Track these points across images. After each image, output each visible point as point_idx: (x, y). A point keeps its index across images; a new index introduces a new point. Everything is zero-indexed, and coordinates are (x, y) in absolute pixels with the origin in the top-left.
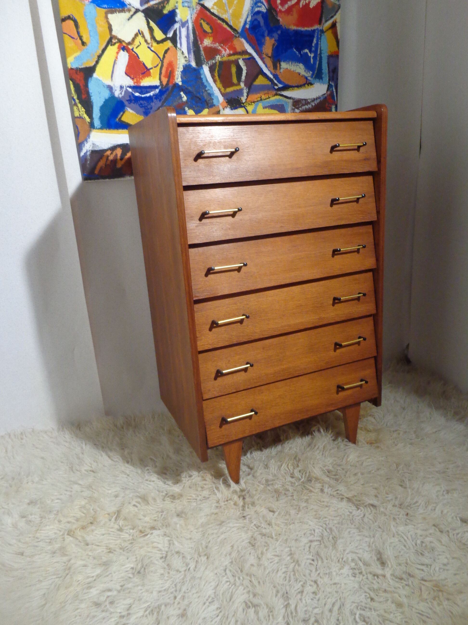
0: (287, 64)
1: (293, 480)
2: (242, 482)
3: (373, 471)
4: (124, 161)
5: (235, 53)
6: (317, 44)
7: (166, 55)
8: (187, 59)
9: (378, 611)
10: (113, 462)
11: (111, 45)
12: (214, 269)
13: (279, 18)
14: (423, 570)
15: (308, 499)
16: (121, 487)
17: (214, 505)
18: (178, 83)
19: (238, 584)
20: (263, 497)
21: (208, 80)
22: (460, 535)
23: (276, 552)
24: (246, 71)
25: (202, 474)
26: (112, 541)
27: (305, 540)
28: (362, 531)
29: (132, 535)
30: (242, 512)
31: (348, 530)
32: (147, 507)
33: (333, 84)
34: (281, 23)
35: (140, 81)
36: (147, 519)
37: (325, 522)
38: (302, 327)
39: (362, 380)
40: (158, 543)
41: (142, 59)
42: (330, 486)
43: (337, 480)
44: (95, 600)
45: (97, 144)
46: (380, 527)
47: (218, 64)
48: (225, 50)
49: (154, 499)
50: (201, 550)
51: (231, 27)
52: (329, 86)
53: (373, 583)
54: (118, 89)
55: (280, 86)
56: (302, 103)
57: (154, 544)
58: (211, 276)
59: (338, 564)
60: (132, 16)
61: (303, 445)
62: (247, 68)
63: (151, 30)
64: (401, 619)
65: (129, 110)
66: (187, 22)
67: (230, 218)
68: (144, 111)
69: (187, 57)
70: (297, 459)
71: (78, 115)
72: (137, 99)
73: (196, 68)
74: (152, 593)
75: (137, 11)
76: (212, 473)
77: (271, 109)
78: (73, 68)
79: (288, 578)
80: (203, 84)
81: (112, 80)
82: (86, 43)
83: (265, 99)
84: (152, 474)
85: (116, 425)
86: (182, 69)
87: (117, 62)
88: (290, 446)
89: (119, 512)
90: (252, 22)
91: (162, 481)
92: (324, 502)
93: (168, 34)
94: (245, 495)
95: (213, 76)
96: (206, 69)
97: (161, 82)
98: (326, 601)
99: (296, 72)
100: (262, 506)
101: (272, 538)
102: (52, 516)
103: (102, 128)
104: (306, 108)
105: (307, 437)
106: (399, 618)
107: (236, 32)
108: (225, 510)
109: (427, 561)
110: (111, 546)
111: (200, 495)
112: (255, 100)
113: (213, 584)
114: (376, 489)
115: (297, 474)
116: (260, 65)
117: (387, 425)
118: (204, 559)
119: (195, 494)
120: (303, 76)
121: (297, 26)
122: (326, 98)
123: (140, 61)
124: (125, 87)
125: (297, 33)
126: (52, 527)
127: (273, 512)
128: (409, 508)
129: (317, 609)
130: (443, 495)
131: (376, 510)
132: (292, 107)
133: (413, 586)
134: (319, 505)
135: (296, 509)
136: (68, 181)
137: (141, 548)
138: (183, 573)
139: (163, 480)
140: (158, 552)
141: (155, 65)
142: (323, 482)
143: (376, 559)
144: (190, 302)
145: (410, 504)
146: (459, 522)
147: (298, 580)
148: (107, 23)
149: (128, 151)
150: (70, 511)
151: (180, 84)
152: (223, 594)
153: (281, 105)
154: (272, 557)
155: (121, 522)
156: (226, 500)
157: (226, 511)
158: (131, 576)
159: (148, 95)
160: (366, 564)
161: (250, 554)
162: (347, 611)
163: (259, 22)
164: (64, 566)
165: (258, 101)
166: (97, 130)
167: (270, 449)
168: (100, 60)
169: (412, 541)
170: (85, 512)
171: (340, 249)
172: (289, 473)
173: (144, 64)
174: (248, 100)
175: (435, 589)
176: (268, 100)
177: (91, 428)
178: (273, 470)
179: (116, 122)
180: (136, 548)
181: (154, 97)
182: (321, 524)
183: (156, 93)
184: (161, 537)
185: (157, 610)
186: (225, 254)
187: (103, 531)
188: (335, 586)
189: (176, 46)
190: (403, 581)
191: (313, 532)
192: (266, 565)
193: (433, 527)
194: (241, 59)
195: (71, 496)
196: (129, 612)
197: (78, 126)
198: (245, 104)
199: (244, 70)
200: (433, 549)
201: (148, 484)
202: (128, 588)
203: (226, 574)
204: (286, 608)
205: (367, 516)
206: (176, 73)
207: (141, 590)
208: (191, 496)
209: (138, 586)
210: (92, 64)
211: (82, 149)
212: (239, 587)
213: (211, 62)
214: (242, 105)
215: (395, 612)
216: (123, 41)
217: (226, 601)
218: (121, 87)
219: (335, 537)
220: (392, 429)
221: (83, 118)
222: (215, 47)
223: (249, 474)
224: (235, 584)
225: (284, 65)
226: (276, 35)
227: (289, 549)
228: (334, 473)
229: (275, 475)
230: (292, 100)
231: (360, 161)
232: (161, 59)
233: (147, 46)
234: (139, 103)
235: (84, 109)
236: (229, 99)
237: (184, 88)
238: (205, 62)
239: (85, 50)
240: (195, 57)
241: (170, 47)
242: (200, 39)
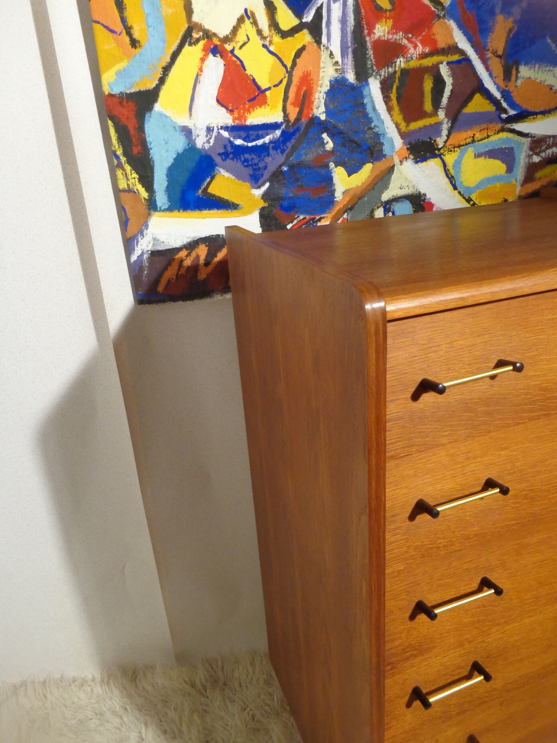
4: (210, 268)
5: (436, 52)
7: (297, 60)
8: (339, 68)
11: (190, 44)
18: (318, 115)
21: (377, 107)
24: (451, 87)
35: (246, 115)
41: (251, 70)
45: (162, 238)
47: (398, 74)
48: (415, 47)
54: (203, 133)
55: (512, 112)
56: (548, 143)
62: (454, 79)
63: (271, 8)
65: (223, 171)
68: (252, 173)
69: (340, 62)
71: (126, 186)
72: (239, 151)
73: (355, 85)
77: (489, 158)
78: (113, 93)
80: (366, 115)
81: (191, 115)
82: (139, 42)
83: (481, 140)
86: (328, 88)
87: (201, 78)
93: (305, 16)
95: (387, 99)
96: (374, 87)
97: (286, 115)
99: (546, 83)
103: (170, 209)
104: (553, 153)
107: (440, 8)
112: (462, 143)
116: (479, 73)
123: (247, 75)
124: (216, 129)
132: (528, 151)
136: (108, 309)
141: (277, 82)
149: (219, 249)
151: (323, 117)
153: (508, 149)
159: (260, 142)
165: (466, 144)
166: (161, 213)
168: (167, 75)
173: (254, 80)
174: (449, 143)
176: (486, 140)
177: (153, 686)
179: (198, 197)
181: (272, 145)
183: (275, 137)
189: (319, 42)
194: (445, 63)
197: (126, 207)
198: (442, 151)
199: (447, 85)
206: (317, 95)
210: (151, 85)
211: (134, 250)
213: (385, 72)
214: (437, 152)
216: (215, 35)
218: (209, 130)
221: (135, 192)
222: (396, 39)
230: (529, 139)
232: (289, 70)
233: (261, 42)
234: (243, 159)
235: (137, 173)
236: (413, 142)
237: (329, 126)
238: (374, 71)
239: (138, 56)
240: (355, 61)
241: (306, 44)
242: (368, 25)
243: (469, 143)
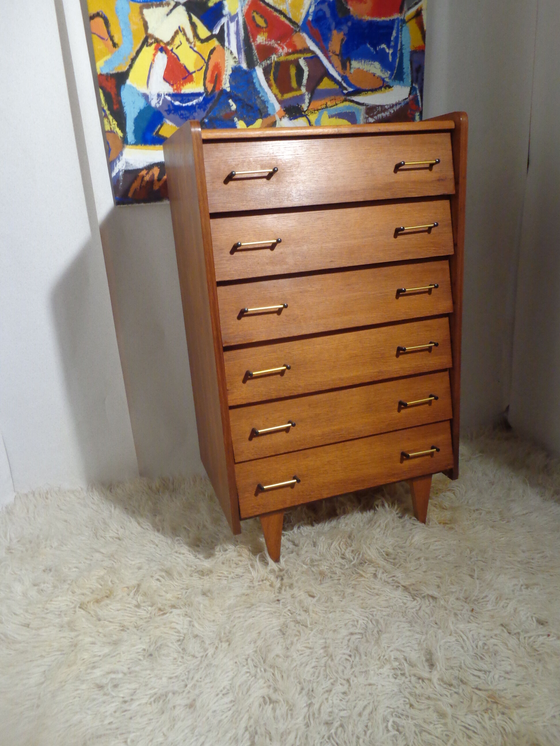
0: (359, 62)
1: (343, 561)
2: (282, 560)
3: (440, 557)
4: (161, 183)
5: (295, 52)
6: (397, 38)
7: (211, 56)
8: (236, 60)
9: (415, 719)
10: (142, 529)
11: (147, 46)
12: (247, 311)
13: (349, 7)
14: (479, 677)
15: (356, 585)
16: (147, 558)
17: (246, 585)
18: (225, 88)
19: (258, 677)
20: (303, 579)
21: (262, 84)
22: (532, 639)
23: (309, 643)
24: (307, 73)
25: (238, 549)
26: (126, 618)
27: (344, 632)
28: (414, 627)
29: (149, 612)
30: (277, 595)
31: (398, 623)
32: (172, 583)
33: (417, 87)
34: (351, 13)
35: (181, 87)
36: (169, 596)
37: (371, 613)
38: (357, 382)
39: (432, 448)
40: (177, 623)
41: (183, 61)
42: (385, 571)
43: (395, 564)
44: (98, 682)
45: (131, 162)
46: (436, 623)
47: (273, 65)
48: (283, 48)
49: (180, 575)
50: (223, 634)
51: (290, 20)
52: (412, 89)
53: (416, 687)
54: (155, 97)
55: (350, 90)
56: (378, 110)
57: (173, 624)
58: (244, 319)
59: (378, 662)
60: (171, 11)
61: (362, 521)
62: (309, 68)
63: (194, 26)
64: (442, 731)
65: (168, 121)
66: (237, 15)
67: (268, 251)
69: (237, 57)
70: (352, 537)
71: (109, 129)
72: (177, 109)
73: (247, 71)
74: (161, 678)
75: (177, 4)
76: (250, 548)
77: (339, 118)
78: (103, 73)
79: (316, 674)
80: (255, 89)
81: (148, 86)
82: (117, 44)
83: (332, 106)
84: (183, 545)
85: (152, 487)
86: (231, 72)
87: (154, 65)
88: (346, 522)
89: (139, 585)
90: (316, 13)
91: (192, 554)
92: (374, 589)
93: (214, 31)
94: (284, 575)
95: (268, 80)
96: (259, 72)
97: (205, 89)
98: (356, 704)
99: (370, 72)
100: (300, 590)
101: (306, 627)
102: (66, 586)
103: (136, 144)
104: (382, 116)
105: (368, 511)
106: (439, 730)
107: (296, 26)
108: (258, 591)
109: (485, 667)
110: (126, 624)
111: (233, 573)
112: (319, 108)
113: (231, 674)
114: (440, 577)
115: (349, 555)
116: (325, 65)
117: (468, 502)
118: (225, 645)
119: (227, 571)
120: (379, 77)
121: (373, 15)
122: (407, 103)
123: (181, 64)
124: (163, 95)
125: (371, 24)
126: (64, 598)
127: (313, 597)
128: (476, 603)
129: (345, 712)
130: (521, 590)
131: (436, 602)
132: (365, 115)
133: (464, 695)
134: (368, 592)
135: (340, 595)
136: (97, 205)
137: (156, 628)
138: (199, 658)
139: (194, 553)
140: (175, 634)
141: (199, 68)
142: (377, 566)
143: (424, 659)
144: (219, 348)
145: (479, 599)
146: (535, 623)
147: (328, 678)
148: (141, 20)
150: (86, 581)
151: (228, 90)
152: (240, 686)
153: (351, 113)
154: (303, 648)
155: (140, 598)
156: (261, 580)
157: (259, 593)
158: (142, 658)
159: (190, 104)
160: (412, 665)
161: (278, 643)
162: (379, 717)
163: (324, 13)
164: (71, 642)
165: (322, 109)
166: (131, 146)
167: (323, 524)
168: (134, 63)
169: (471, 642)
170: (102, 583)
171: (405, 289)
172: (340, 554)
173: (185, 67)
174: (310, 108)
175: (489, 700)
176: (335, 107)
177: (123, 491)
178: (322, 549)
179: (153, 137)
180: (151, 627)
181: (197, 106)
182: (367, 615)
183: (199, 101)
184: (182, 618)
185: (164, 697)
186: (263, 293)
187: (119, 606)
188: (370, 687)
189: (223, 45)
190: (452, 688)
191: (356, 623)
192: (294, 657)
193: (501, 628)
194: (302, 58)
195: (90, 565)
196: (134, 697)
197: (109, 142)
198: (306, 113)
199: (305, 71)
200: (496, 653)
201: (176, 556)
202: (136, 672)
203: (247, 664)
204: (309, 707)
205: (424, 607)
206: (224, 77)
207: (150, 674)
208: (222, 573)
209: (146, 670)
210: (125, 69)
211: (114, 169)
212: (258, 679)
213: (265, 63)
214: (303, 113)
215: (436, 723)
216: (161, 41)
217: (242, 694)
218: (159, 96)
219: (380, 631)
220: (472, 508)
221: (114, 132)
222: (270, 44)
223: (292, 552)
224: (255, 676)
225: (355, 64)
226: (345, 28)
227: (324, 641)
228: (393, 556)
229: (322, 555)
230: (364, 107)
231: (432, 182)
232: (206, 61)
233: (188, 45)
234: (180, 114)
235: (116, 121)
236: (287, 106)
237: (233, 95)
238: (258, 63)
239: (117, 52)
240: (246, 57)
241: (216, 47)
242: (252, 35)
243: (324, 108)
